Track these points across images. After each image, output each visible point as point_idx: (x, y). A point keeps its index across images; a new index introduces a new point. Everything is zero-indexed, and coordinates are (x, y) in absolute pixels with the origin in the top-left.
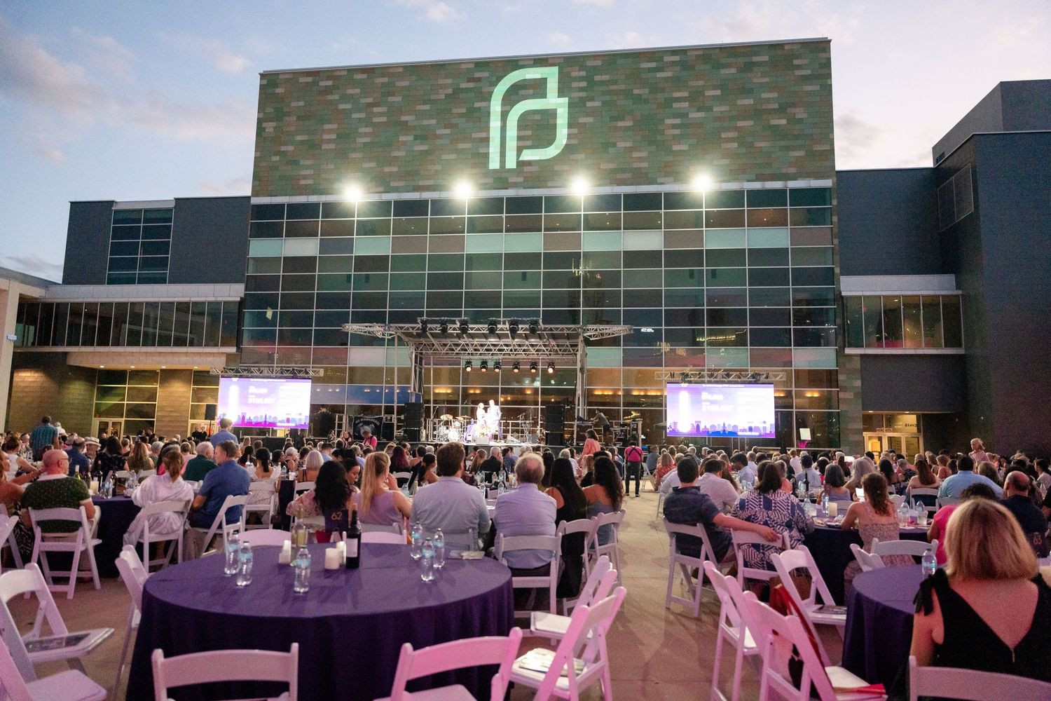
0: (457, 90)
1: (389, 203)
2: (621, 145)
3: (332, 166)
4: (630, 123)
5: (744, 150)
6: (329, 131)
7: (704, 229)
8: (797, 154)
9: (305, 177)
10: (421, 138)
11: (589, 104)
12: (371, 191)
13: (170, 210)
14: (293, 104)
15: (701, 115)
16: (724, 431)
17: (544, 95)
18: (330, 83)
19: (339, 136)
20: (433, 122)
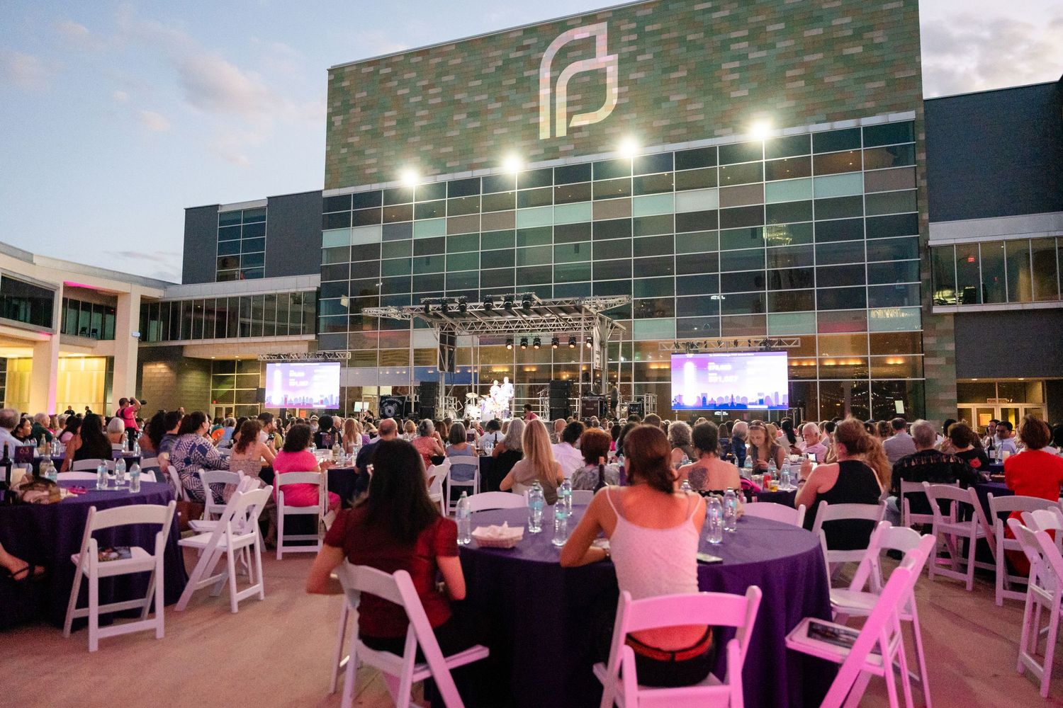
0: (508, 62)
1: (444, 184)
2: (674, 98)
3: (392, 153)
4: (685, 74)
5: (812, 88)
6: (390, 118)
7: (764, 182)
8: (876, 85)
9: (370, 166)
10: (473, 115)
11: (640, 58)
12: (429, 173)
13: (262, 209)
14: (358, 96)
15: (763, 53)
16: (732, 403)
17: (593, 55)
18: (389, 70)
19: (399, 122)
20: (485, 97)
